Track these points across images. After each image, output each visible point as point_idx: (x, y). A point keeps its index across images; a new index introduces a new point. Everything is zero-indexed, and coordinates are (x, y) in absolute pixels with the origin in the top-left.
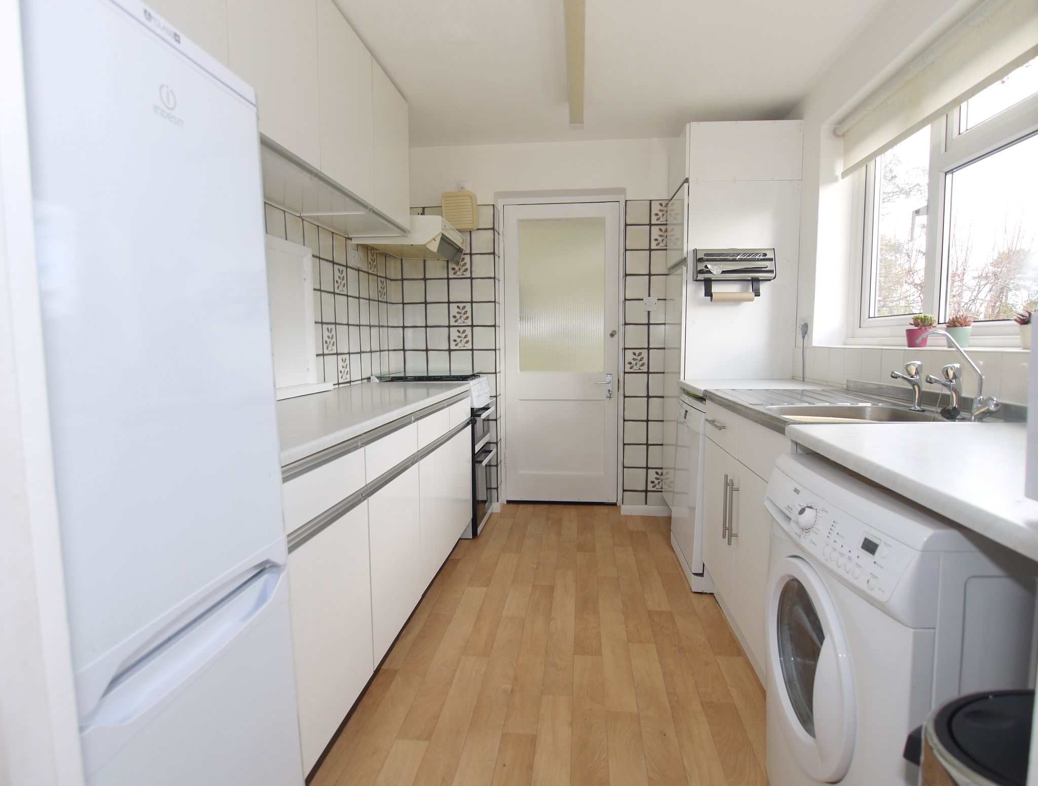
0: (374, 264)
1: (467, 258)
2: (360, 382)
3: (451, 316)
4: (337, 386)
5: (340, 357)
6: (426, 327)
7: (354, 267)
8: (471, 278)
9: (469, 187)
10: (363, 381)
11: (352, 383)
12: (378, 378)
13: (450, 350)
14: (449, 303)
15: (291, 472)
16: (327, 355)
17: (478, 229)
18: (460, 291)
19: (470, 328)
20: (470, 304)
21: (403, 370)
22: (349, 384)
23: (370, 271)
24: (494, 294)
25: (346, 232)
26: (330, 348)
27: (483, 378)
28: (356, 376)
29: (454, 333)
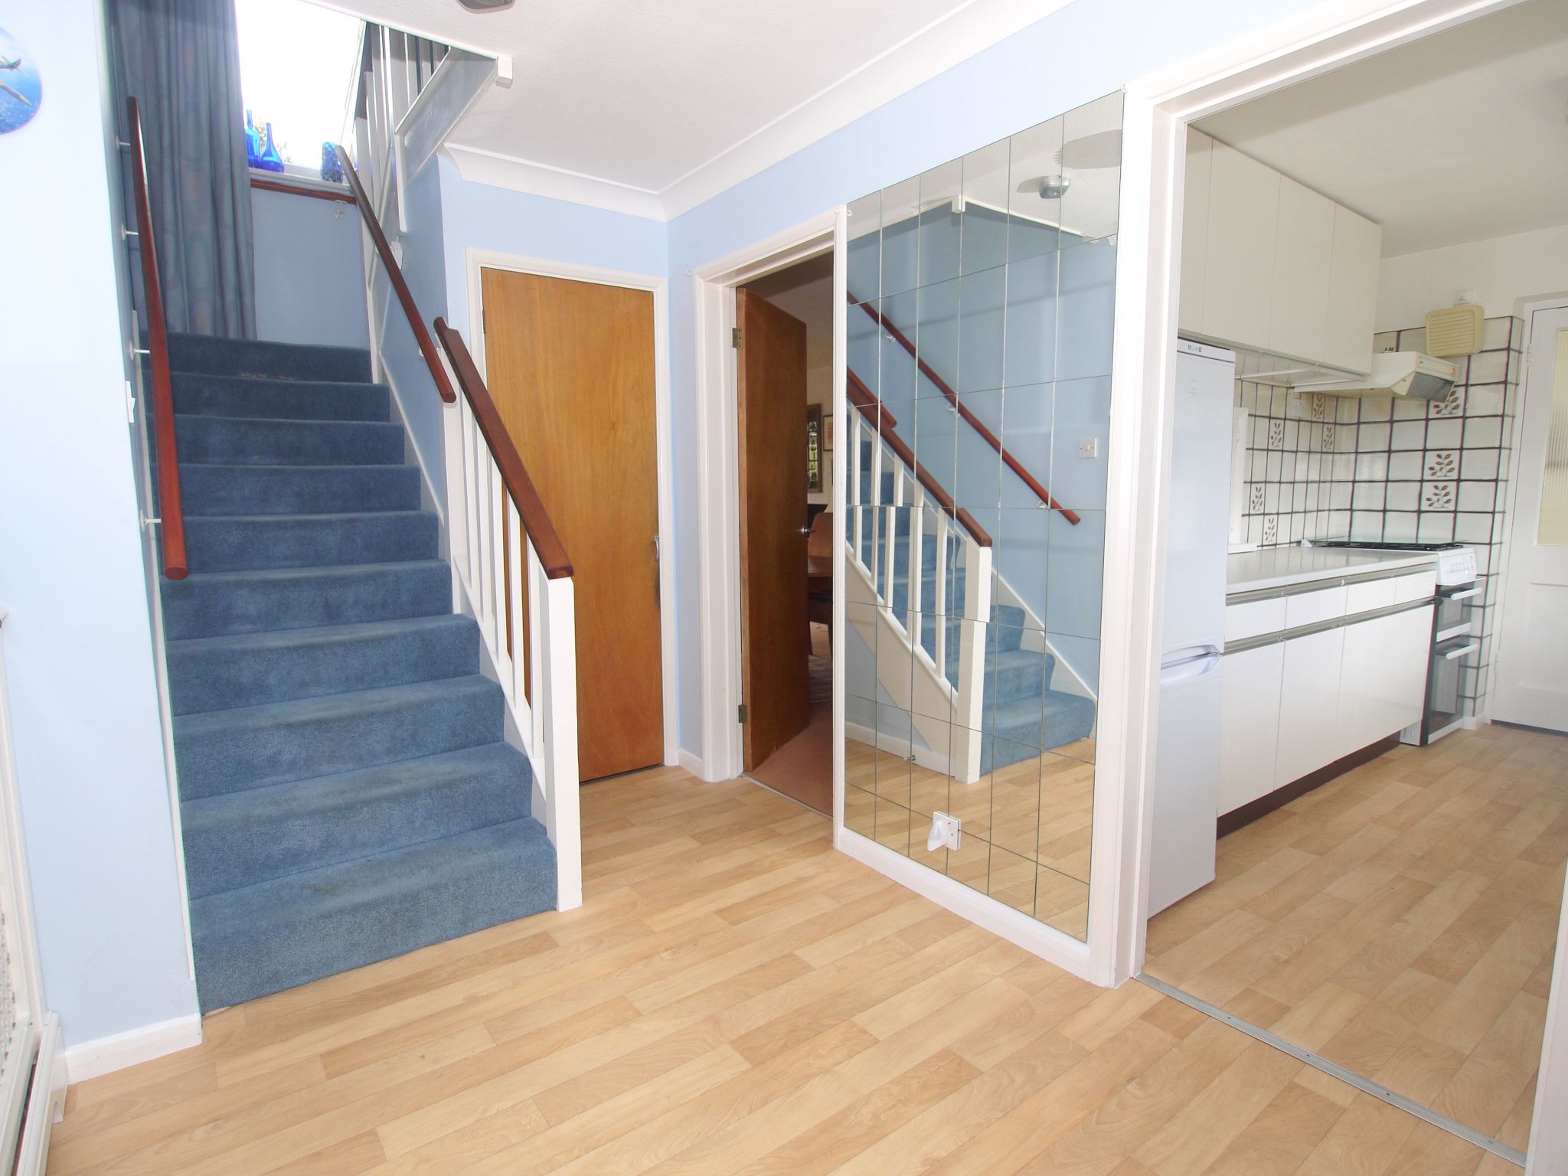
0: (1321, 409)
1: (1461, 392)
2: (1288, 545)
3: (1426, 467)
4: (1260, 548)
5: (1267, 517)
6: (1387, 481)
7: (1294, 418)
8: (1464, 418)
9: (1473, 298)
10: (1292, 545)
11: (1278, 546)
12: (1311, 542)
13: (1419, 512)
14: (1425, 450)
15: (1234, 599)
16: (1252, 515)
17: (1482, 352)
18: (1444, 434)
19: (1455, 483)
20: (1458, 452)
21: (1347, 534)
22: (1274, 547)
23: (1314, 419)
24: (1499, 437)
25: (1288, 382)
26: (1257, 508)
27: (1467, 550)
28: (1283, 538)
29: (1428, 490)
